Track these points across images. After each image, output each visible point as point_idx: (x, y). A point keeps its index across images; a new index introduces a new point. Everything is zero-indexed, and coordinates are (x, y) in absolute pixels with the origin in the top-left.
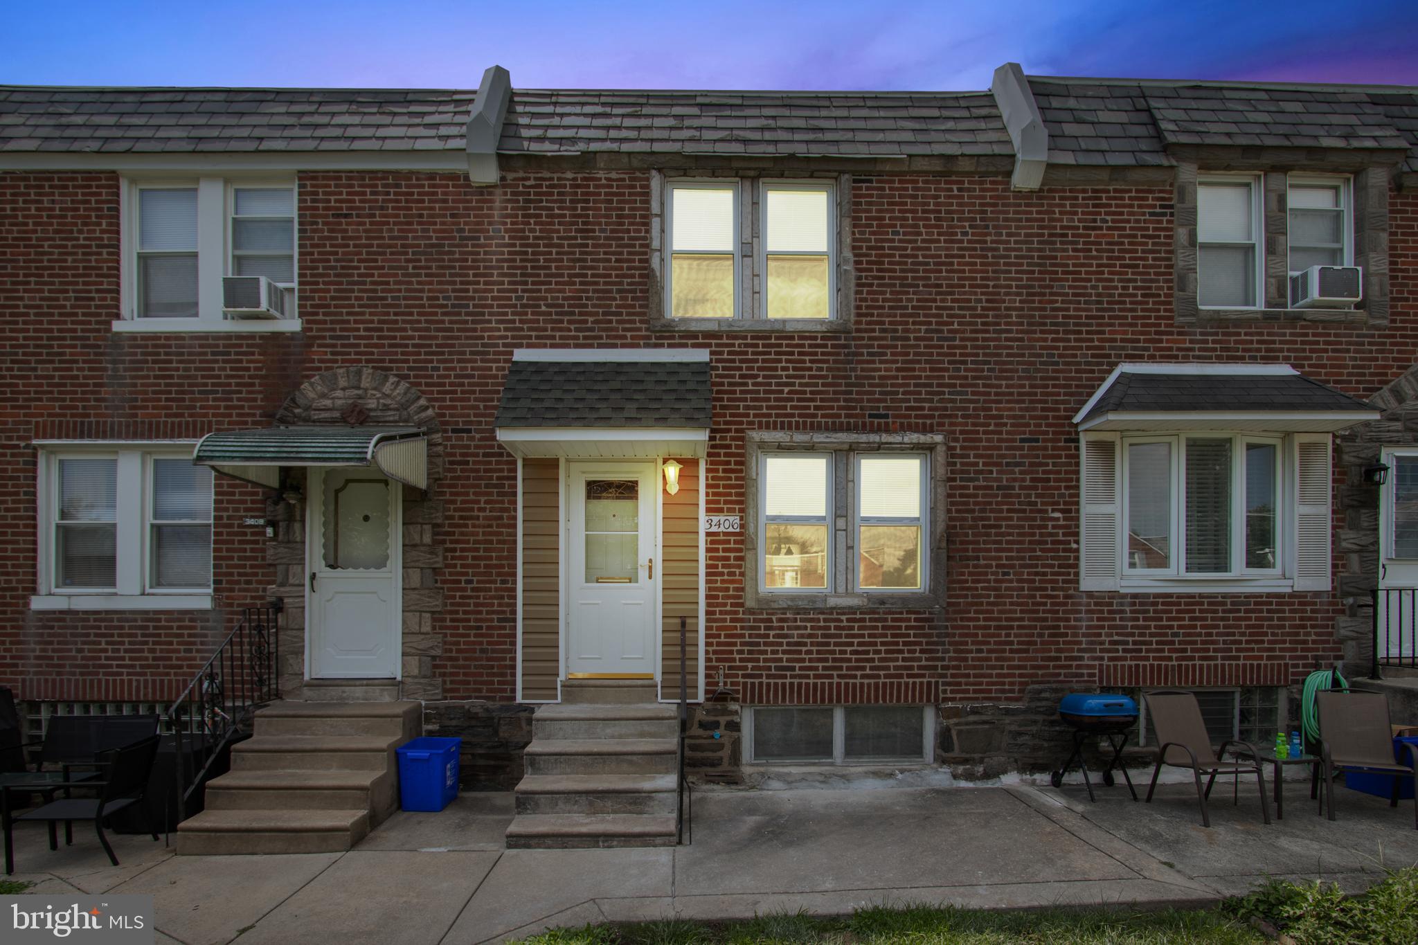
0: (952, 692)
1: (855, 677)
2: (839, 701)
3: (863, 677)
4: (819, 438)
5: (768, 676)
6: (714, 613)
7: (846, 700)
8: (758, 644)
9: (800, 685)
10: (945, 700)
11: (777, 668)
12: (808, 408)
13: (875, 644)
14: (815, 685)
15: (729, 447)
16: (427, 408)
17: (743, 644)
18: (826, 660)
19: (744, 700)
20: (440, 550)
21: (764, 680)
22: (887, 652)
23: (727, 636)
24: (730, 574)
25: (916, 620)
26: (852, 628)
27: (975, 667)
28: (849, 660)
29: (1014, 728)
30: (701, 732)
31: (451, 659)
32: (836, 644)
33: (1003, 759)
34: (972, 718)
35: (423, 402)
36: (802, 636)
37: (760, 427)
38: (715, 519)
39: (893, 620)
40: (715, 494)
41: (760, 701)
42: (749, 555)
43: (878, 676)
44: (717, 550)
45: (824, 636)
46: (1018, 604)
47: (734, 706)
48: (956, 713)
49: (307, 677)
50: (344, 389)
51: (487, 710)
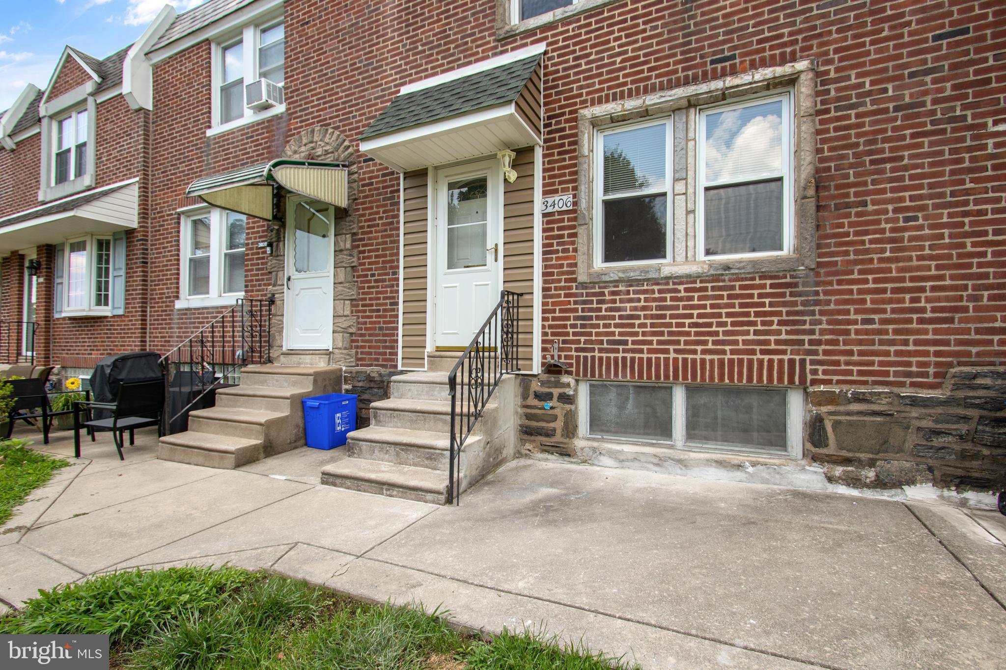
0: (825, 372)
1: (695, 352)
2: (676, 377)
3: (704, 352)
4: (652, 99)
5: (600, 351)
6: (549, 289)
7: (685, 378)
8: (590, 318)
9: (633, 360)
10: (814, 382)
11: (609, 342)
12: (642, 71)
13: (719, 315)
14: (649, 360)
15: (563, 129)
16: (348, 147)
17: (576, 318)
18: (662, 334)
19: (578, 374)
20: (355, 252)
21: (597, 354)
22: (733, 324)
23: (561, 311)
24: (564, 251)
25: (772, 286)
26: (691, 299)
27: (860, 342)
28: (688, 334)
29: (926, 424)
30: (536, 402)
31: (362, 335)
32: (672, 317)
33: (907, 465)
34: (855, 407)
35: (347, 143)
36: (635, 309)
37: (593, 104)
38: (550, 200)
39: (742, 287)
40: (550, 177)
41: (593, 375)
42: (581, 231)
43: (724, 352)
44: (552, 229)
45: (659, 308)
46: (931, 258)
47: (566, 379)
48: (831, 399)
49: (284, 349)
50: (305, 145)
51: (380, 375)
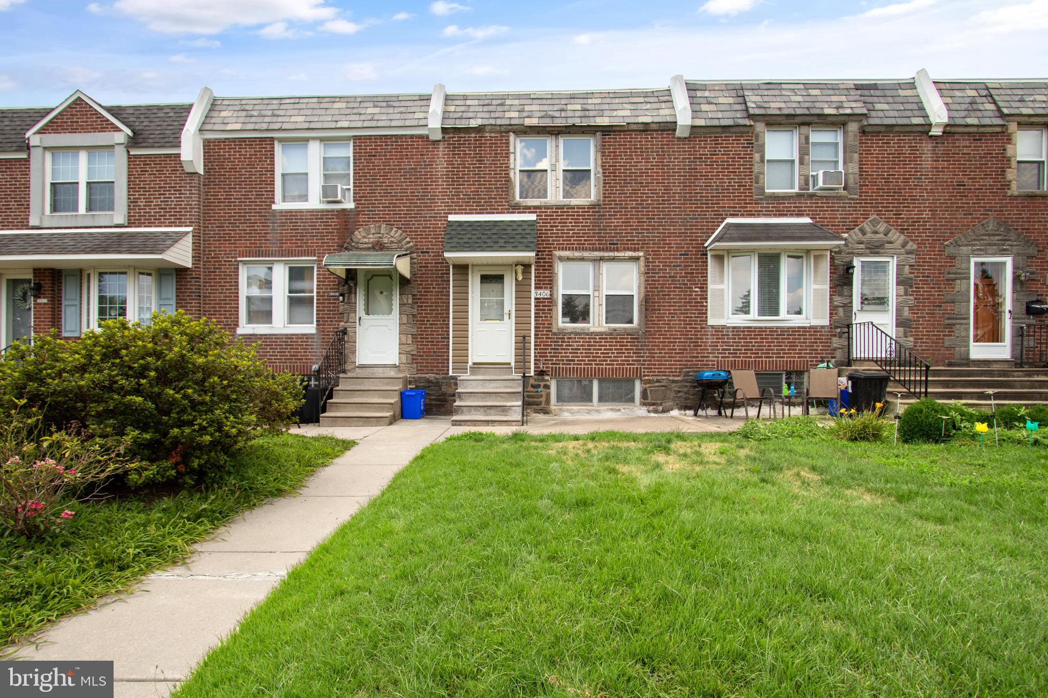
0: (648, 372)
1: (603, 365)
2: (595, 375)
3: (606, 364)
4: (586, 254)
5: (563, 364)
6: (538, 335)
7: (599, 376)
8: (558, 349)
9: (577, 368)
10: (644, 376)
11: (567, 360)
12: (581, 240)
13: (612, 349)
14: (584, 368)
15: (545, 259)
16: (410, 242)
17: (551, 349)
18: (589, 357)
19: (552, 375)
20: (416, 306)
21: (561, 366)
22: (617, 353)
23: (544, 345)
24: (545, 317)
25: (631, 338)
26: (601, 342)
27: (658, 361)
28: (600, 357)
29: (677, 389)
30: (532, 389)
31: (420, 356)
32: (594, 349)
33: (671, 403)
34: (657, 384)
35: (408, 239)
36: (578, 346)
37: (559, 250)
38: (539, 292)
39: (620, 338)
40: (538, 280)
41: (559, 375)
42: (554, 308)
43: (613, 365)
44: (540, 306)
45: (588, 346)
46: (679, 331)
47: (547, 378)
48: (649, 382)
49: (357, 364)
50: (373, 234)
51: (436, 379)
